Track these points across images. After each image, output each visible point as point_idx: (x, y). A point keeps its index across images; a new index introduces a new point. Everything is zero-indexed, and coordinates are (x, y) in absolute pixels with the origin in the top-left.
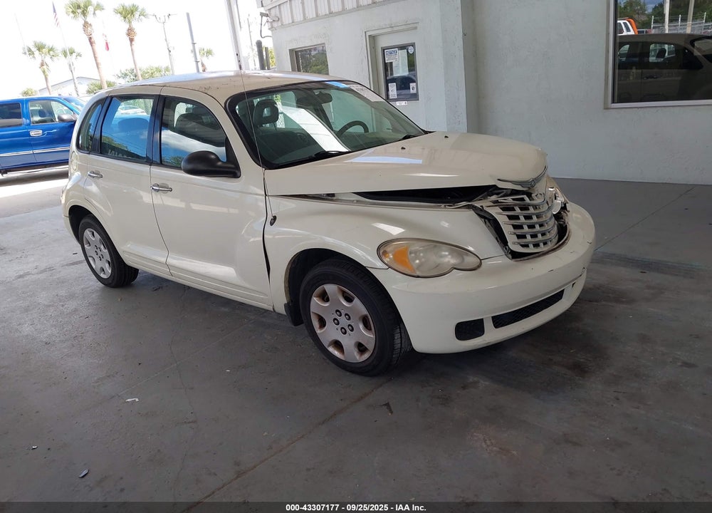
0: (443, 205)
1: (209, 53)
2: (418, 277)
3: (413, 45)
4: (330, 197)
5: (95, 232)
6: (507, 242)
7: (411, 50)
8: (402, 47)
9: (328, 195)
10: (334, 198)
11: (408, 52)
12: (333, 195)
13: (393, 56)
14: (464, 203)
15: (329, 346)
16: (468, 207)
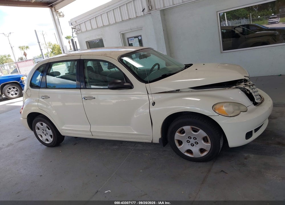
0: (227, 88)
1: (27, 47)
2: (231, 117)
3: (141, 36)
4: (178, 91)
5: (43, 123)
6: (255, 99)
7: (140, 38)
8: (135, 37)
9: (177, 90)
10: (180, 91)
11: (138, 39)
12: (179, 90)
13: (132, 41)
14: (234, 87)
15: (184, 153)
16: (237, 88)
